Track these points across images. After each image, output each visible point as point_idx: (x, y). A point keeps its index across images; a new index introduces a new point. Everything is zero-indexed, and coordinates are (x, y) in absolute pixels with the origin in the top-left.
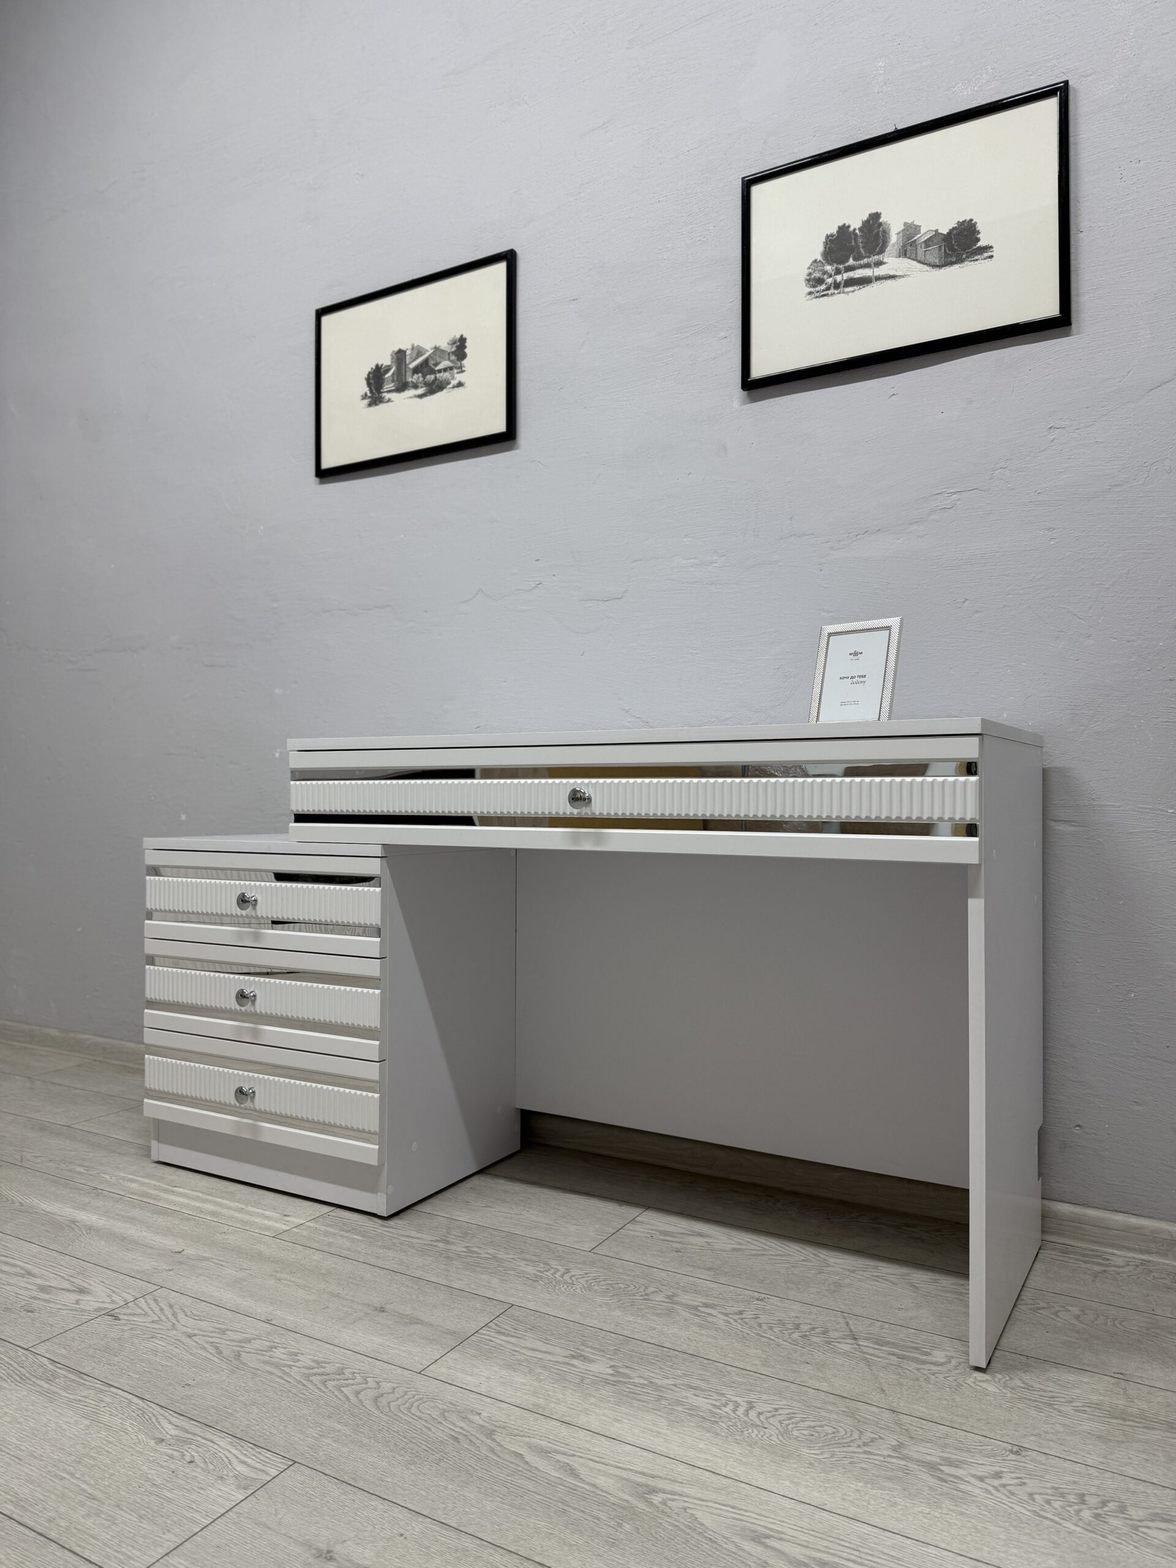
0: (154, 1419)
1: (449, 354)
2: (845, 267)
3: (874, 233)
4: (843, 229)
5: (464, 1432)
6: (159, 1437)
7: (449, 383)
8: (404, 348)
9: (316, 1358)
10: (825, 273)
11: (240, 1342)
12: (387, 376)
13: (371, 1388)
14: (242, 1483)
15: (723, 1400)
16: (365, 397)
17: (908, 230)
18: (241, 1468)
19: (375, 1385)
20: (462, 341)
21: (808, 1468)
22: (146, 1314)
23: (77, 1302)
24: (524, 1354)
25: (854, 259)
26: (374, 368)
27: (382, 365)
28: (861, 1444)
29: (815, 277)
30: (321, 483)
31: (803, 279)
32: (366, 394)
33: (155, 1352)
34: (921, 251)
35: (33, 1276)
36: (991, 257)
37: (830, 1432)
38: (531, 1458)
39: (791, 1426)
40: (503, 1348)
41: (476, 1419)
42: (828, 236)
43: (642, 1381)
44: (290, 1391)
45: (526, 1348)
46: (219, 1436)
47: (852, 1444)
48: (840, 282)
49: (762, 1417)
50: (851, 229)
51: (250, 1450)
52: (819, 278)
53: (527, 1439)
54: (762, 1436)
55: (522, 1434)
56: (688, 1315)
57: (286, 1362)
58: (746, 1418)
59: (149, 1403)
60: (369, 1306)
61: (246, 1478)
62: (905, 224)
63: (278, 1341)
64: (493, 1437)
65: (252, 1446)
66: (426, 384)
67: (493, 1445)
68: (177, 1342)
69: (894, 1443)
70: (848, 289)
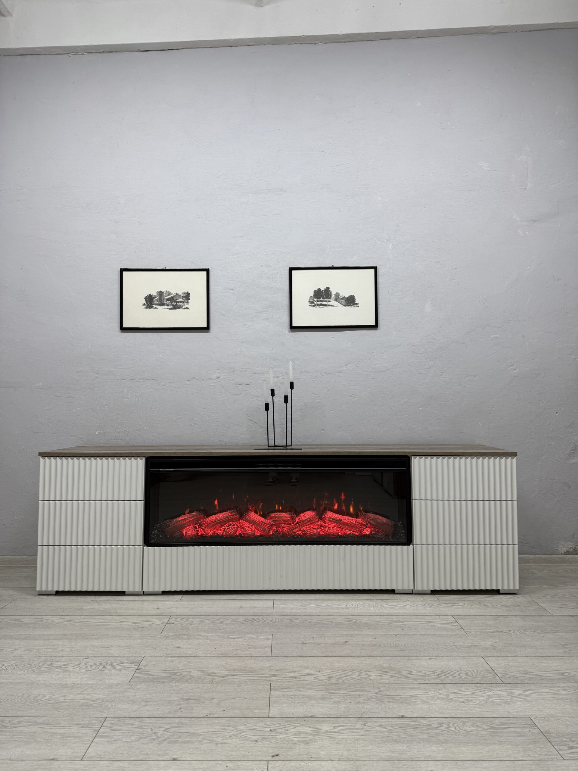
1: (182, 297)
2: (320, 300)
3: (328, 293)
7: (183, 307)
8: (163, 291)
10: (314, 300)
12: (154, 299)
16: (144, 305)
17: (337, 294)
20: (188, 294)
26: (149, 295)
27: (152, 295)
29: (311, 301)
31: (308, 301)
34: (340, 301)
36: (358, 306)
42: (315, 290)
46: (247, 635)
48: (318, 304)
50: (321, 290)
65: (257, 634)
66: (173, 305)
70: (320, 306)
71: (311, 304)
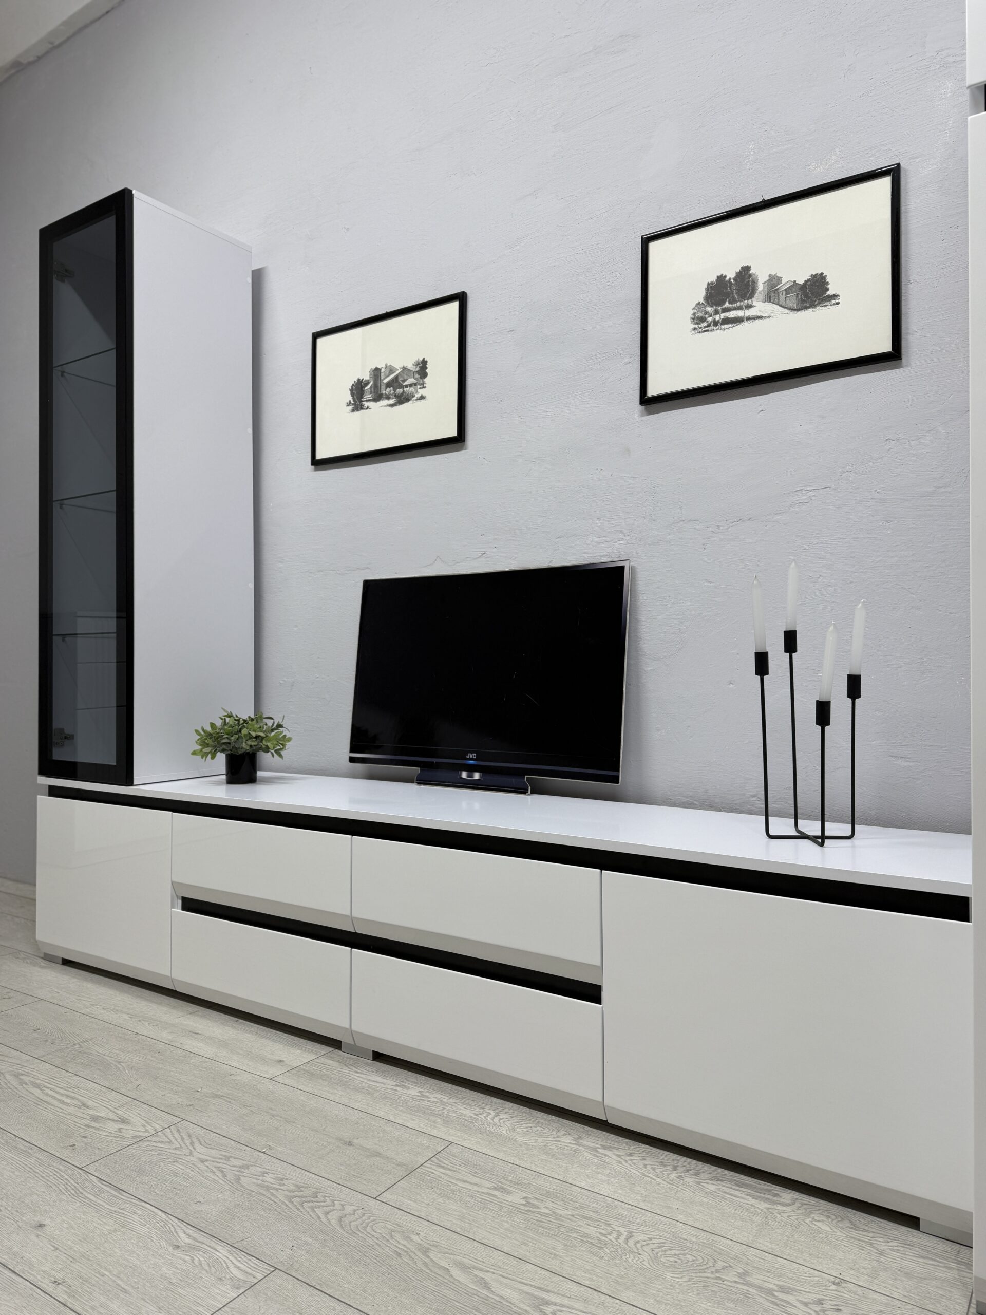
0: (173, 1230)
1: (414, 372)
2: (722, 309)
3: (745, 282)
4: (721, 278)
5: (406, 1249)
6: (175, 1244)
7: (414, 396)
8: (379, 367)
9: (297, 1183)
10: (706, 313)
11: (240, 1167)
12: (366, 388)
13: (337, 1210)
14: (236, 1284)
15: (610, 1229)
16: (349, 404)
17: (772, 281)
18: (236, 1272)
19: (340, 1207)
20: (423, 365)
21: (670, 1289)
22: (170, 1142)
23: (120, 1130)
24: (457, 1185)
25: (729, 303)
26: (356, 381)
27: (363, 379)
28: (714, 1271)
29: (698, 316)
30: (316, 470)
31: (689, 318)
32: (350, 402)
33: (176, 1174)
34: (782, 297)
35: (88, 1107)
36: (838, 303)
37: (690, 1260)
38: (456, 1272)
39: (661, 1253)
40: (441, 1180)
41: (415, 1238)
42: (709, 284)
43: (547, 1211)
44: (276, 1210)
45: (458, 1180)
46: (221, 1245)
47: (706, 1271)
48: (718, 321)
49: (638, 1245)
50: (727, 278)
51: (243, 1257)
52: (702, 317)
53: (452, 1257)
54: (637, 1261)
55: (450, 1252)
56: (589, 1156)
57: (274, 1186)
58: (625, 1245)
59: (170, 1216)
60: (341, 1140)
61: (239, 1280)
62: (770, 275)
63: (269, 1168)
64: (428, 1254)
65: (244, 1254)
66: (396, 396)
67: (427, 1260)
68: (193, 1166)
69: (741, 1271)
70: (723, 327)
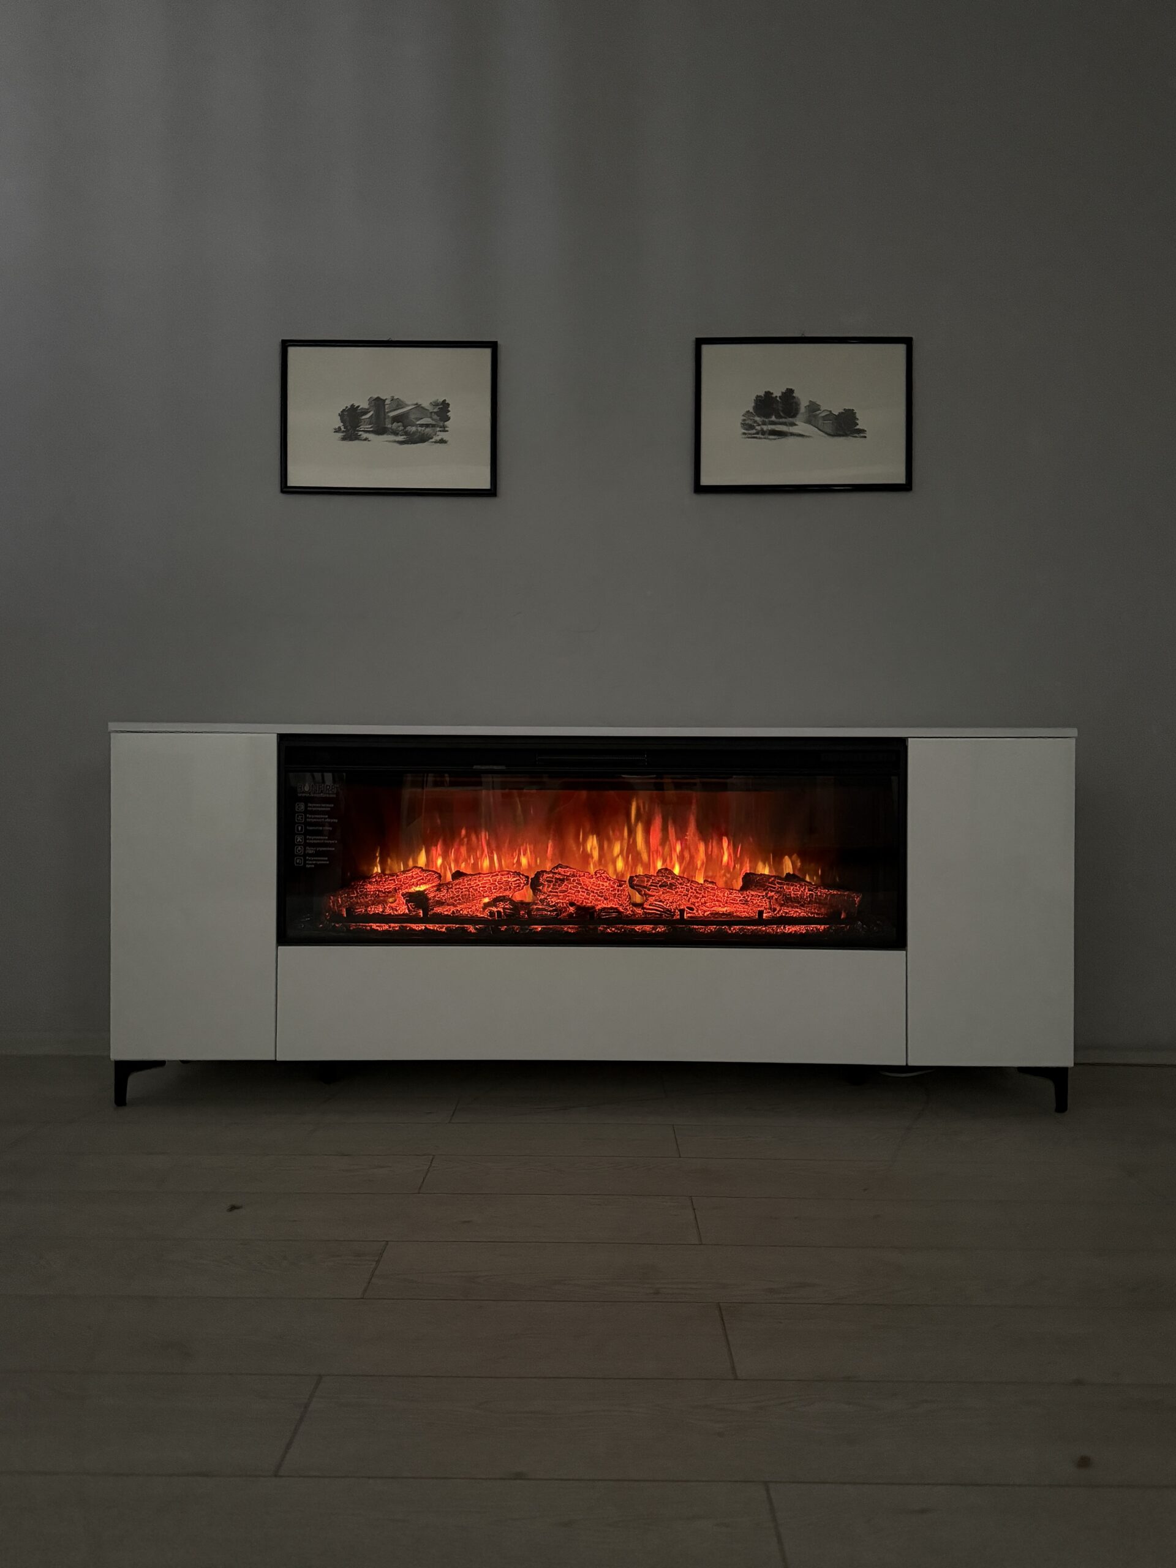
1: (431, 413)
2: (769, 421)
3: (790, 402)
4: (768, 394)
7: (432, 438)
8: (383, 398)
10: (755, 422)
12: (363, 417)
16: (338, 430)
17: (812, 406)
20: (444, 407)
25: (776, 417)
26: (349, 407)
27: (359, 406)
29: (748, 423)
31: (740, 422)
34: (820, 422)
36: (865, 437)
42: (757, 397)
48: (766, 431)
50: (774, 395)
52: (751, 425)
62: (811, 402)
66: (407, 434)
70: (771, 437)
71: (746, 431)
